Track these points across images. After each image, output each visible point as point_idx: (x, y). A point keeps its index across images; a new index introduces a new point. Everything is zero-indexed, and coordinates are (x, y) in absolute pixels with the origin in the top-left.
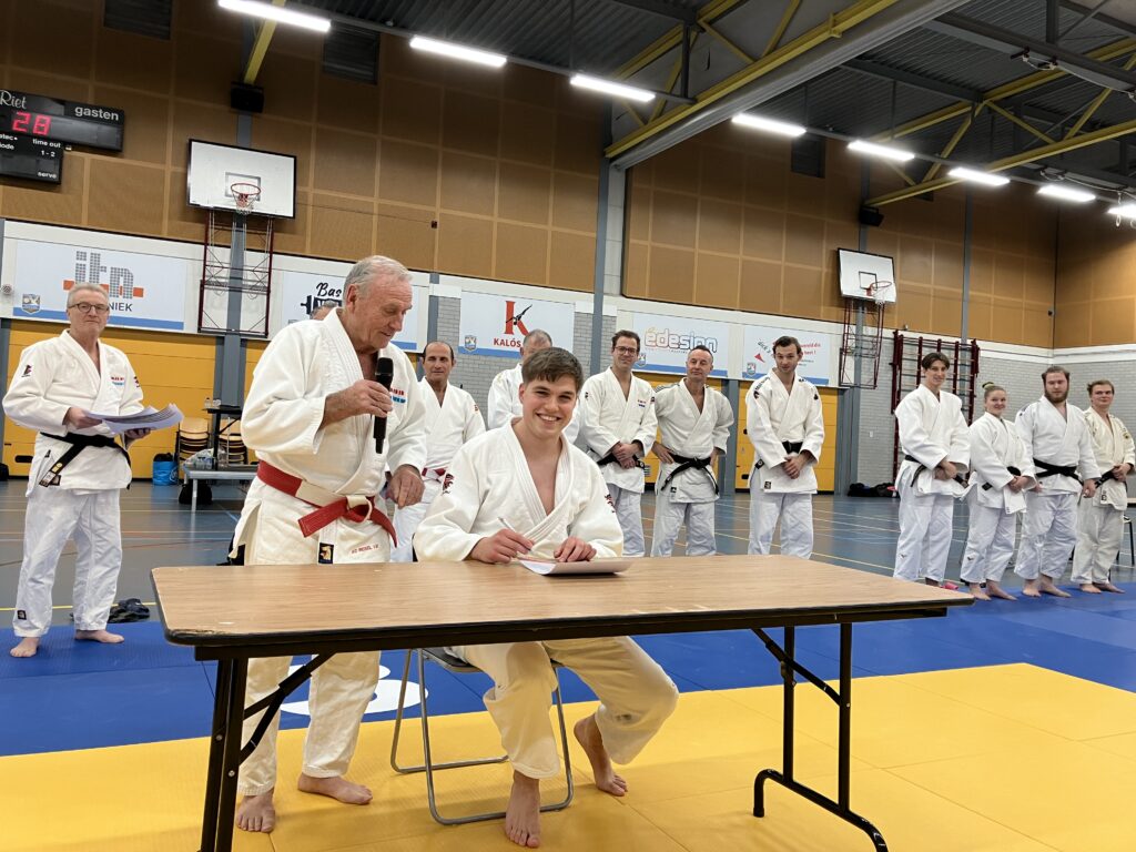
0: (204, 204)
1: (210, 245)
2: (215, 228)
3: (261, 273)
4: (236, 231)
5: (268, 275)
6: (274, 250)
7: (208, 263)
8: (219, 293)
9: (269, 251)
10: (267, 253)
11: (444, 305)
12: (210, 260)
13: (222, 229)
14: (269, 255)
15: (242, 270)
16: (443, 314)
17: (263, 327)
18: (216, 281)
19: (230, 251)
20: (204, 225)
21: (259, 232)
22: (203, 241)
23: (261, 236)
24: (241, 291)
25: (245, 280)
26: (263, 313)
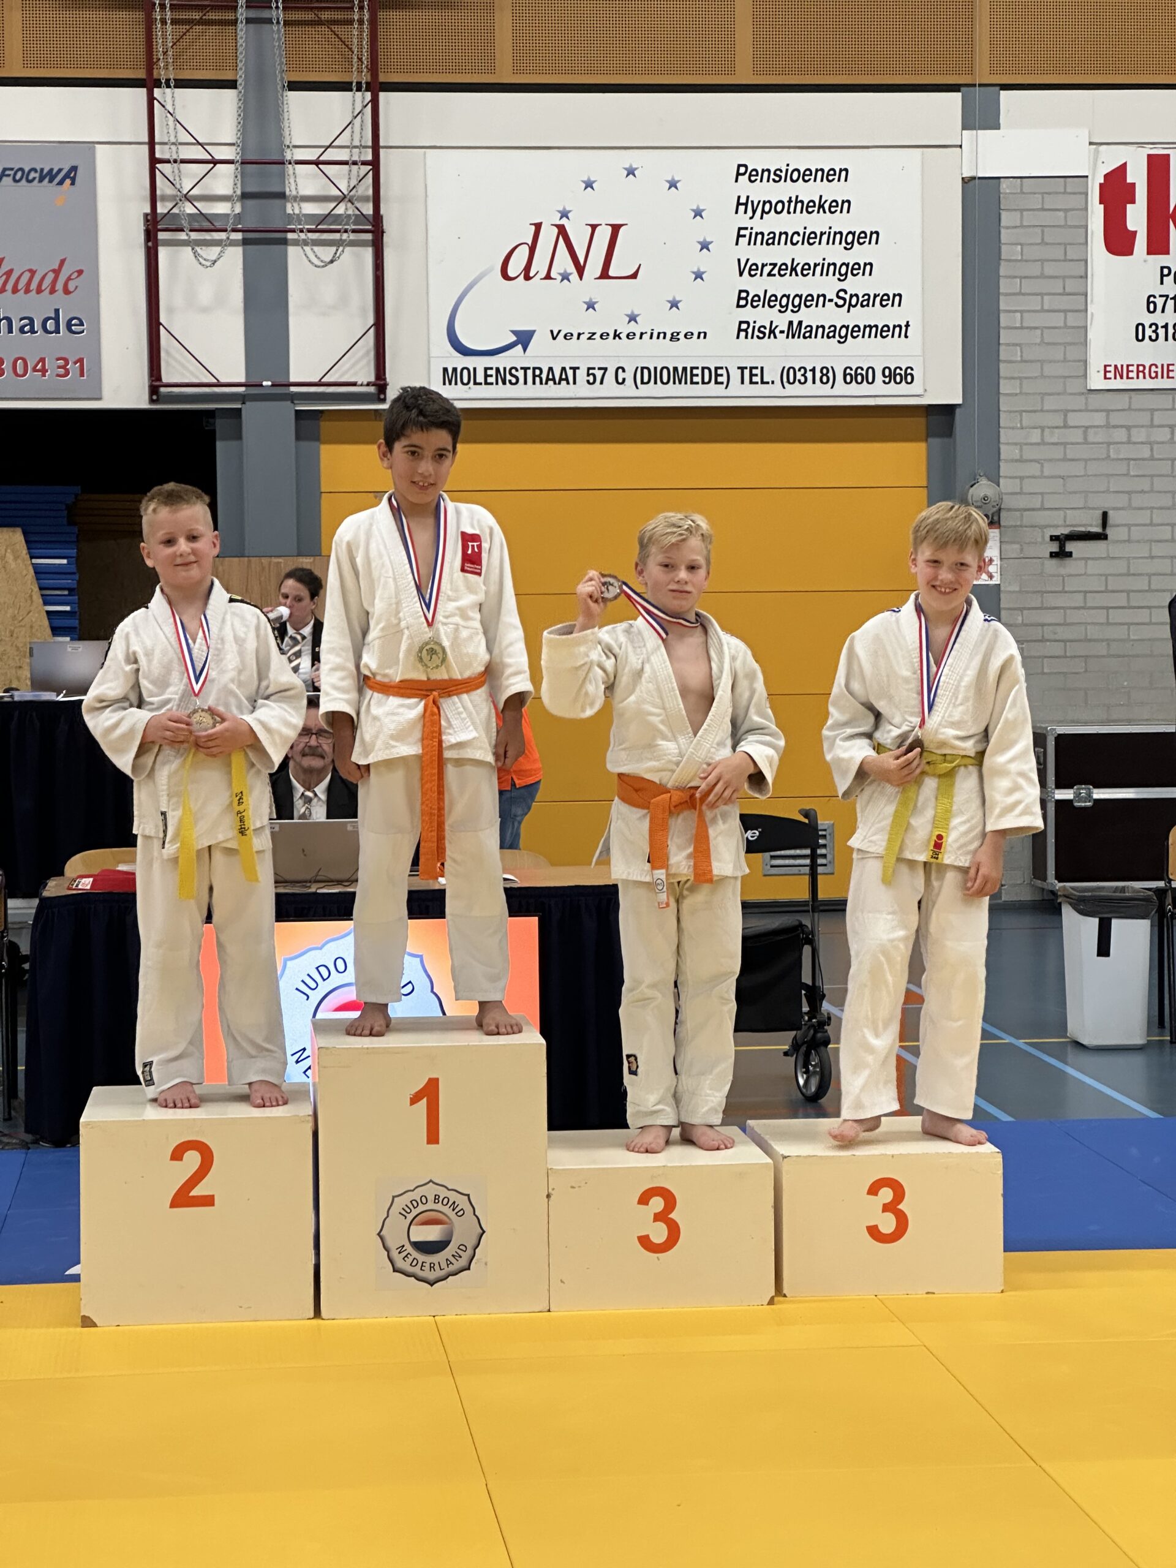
1: (163, 84)
2: (174, 22)
3: (346, 167)
4: (249, 21)
5: (371, 172)
6: (383, 78)
7: (162, 152)
8: (214, 258)
9: (367, 83)
10: (359, 89)
11: (1022, 211)
12: (166, 141)
13: (201, 22)
14: (368, 96)
15: (283, 163)
16: (1021, 245)
17: (368, 363)
18: (196, 211)
19: (236, 100)
20: (140, 15)
21: (325, 15)
22: (141, 74)
23: (335, 28)
24: (285, 242)
25: (295, 198)
26: (364, 310)
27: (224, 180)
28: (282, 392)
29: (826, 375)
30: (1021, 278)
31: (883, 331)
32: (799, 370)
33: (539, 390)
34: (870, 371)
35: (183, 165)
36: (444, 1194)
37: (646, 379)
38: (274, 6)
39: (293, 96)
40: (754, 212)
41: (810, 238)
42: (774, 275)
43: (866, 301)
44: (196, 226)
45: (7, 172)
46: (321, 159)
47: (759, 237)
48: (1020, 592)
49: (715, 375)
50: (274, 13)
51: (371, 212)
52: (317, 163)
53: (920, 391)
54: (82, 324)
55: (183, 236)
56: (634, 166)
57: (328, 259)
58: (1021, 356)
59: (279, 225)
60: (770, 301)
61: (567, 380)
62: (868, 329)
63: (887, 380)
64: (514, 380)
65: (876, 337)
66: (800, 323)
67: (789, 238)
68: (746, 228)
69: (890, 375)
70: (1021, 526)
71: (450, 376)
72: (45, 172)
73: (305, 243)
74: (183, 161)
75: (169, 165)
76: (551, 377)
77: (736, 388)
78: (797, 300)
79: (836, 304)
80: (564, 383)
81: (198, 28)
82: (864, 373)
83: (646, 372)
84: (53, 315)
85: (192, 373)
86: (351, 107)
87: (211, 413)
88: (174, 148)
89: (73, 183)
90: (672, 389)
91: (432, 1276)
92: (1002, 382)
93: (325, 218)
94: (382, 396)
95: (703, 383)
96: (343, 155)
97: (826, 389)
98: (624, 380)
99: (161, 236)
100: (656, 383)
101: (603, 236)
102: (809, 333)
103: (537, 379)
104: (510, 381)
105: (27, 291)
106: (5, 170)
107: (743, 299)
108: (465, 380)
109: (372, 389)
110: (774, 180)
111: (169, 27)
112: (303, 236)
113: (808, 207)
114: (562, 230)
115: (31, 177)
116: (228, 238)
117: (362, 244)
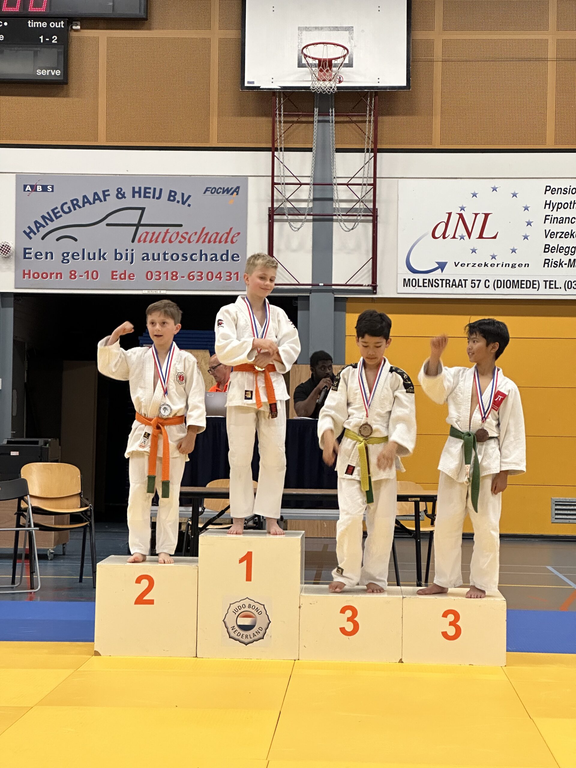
0: (265, 84)
1: (279, 150)
2: (285, 122)
3: (361, 186)
4: (319, 121)
5: (373, 189)
6: (379, 147)
7: (278, 180)
8: (299, 227)
9: (372, 149)
10: (368, 152)
12: (279, 175)
13: (298, 122)
14: (372, 154)
15: (332, 185)
17: (369, 276)
18: (292, 206)
19: (312, 156)
20: (270, 119)
21: (354, 119)
22: (270, 145)
23: (359, 124)
24: (332, 220)
25: (337, 201)
26: (367, 251)
27: (305, 193)
28: (328, 288)
32: (574, 282)
33: (448, 290)
35: (286, 186)
36: (252, 603)
37: (499, 286)
38: (331, 114)
39: (338, 155)
40: (553, 208)
42: (562, 237)
44: (292, 212)
45: (209, 189)
46: (349, 183)
47: (556, 220)
49: (532, 284)
50: (331, 118)
51: (372, 207)
52: (347, 185)
54: (238, 257)
55: (285, 217)
56: (496, 186)
57: (351, 228)
59: (329, 212)
60: (560, 249)
61: (462, 285)
64: (437, 285)
66: (574, 260)
67: (570, 220)
68: (549, 216)
71: (407, 283)
72: (225, 189)
73: (341, 221)
74: (287, 184)
75: (280, 185)
76: (454, 284)
77: (542, 290)
78: (573, 249)
80: (460, 287)
81: (296, 125)
83: (499, 282)
84: (225, 253)
85: (287, 279)
86: (364, 159)
87: (296, 298)
88: (282, 178)
89: (237, 194)
90: (512, 291)
91: (246, 641)
93: (350, 210)
94: (375, 291)
95: (527, 288)
96: (360, 181)
98: (489, 286)
99: (276, 217)
100: (504, 287)
101: (481, 218)
103: (448, 285)
104: (435, 286)
105: (215, 242)
106: (207, 188)
107: (547, 248)
108: (414, 285)
109: (370, 288)
110: (563, 193)
111: (282, 124)
112: (340, 218)
114: (461, 216)
115: (219, 192)
116: (305, 218)
117: (367, 221)
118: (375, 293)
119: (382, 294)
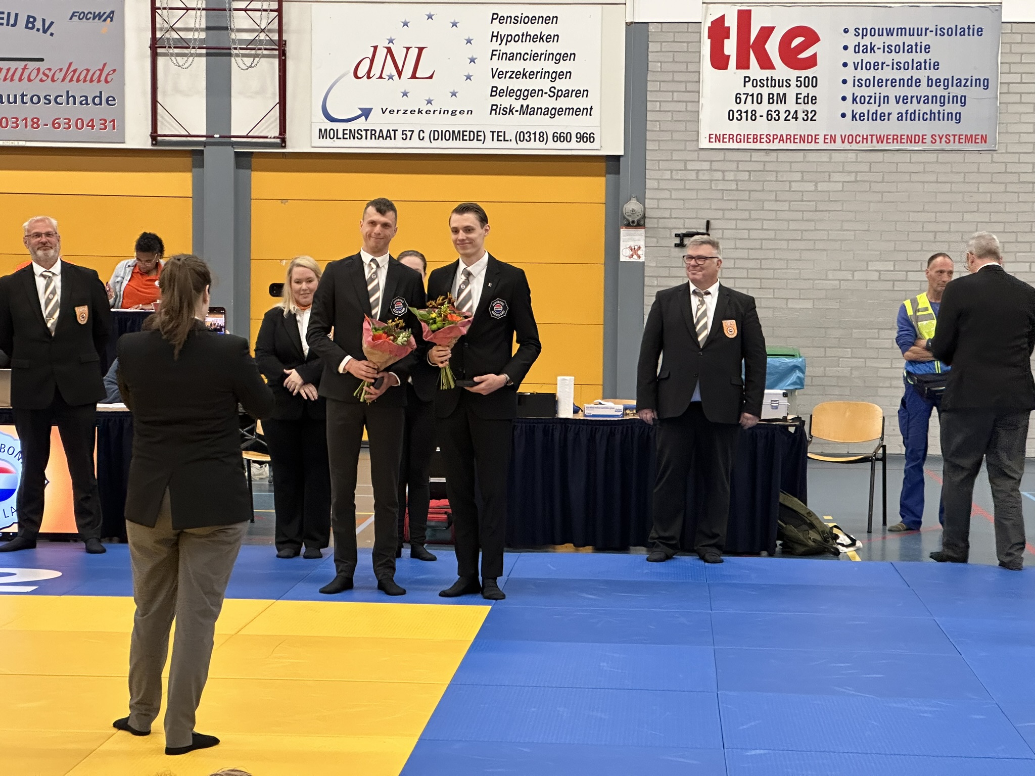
3: (262, 13)
5: (277, 16)
8: (188, 64)
11: (661, 42)
15: (227, 10)
16: (661, 62)
17: (276, 126)
18: (179, 37)
24: (230, 55)
25: (234, 30)
26: (274, 94)
27: (197, 20)
28: (226, 140)
29: (542, 136)
30: (660, 82)
31: (577, 112)
32: (526, 133)
33: (373, 143)
34: (569, 135)
35: (170, 10)
37: (436, 138)
40: (502, 41)
41: (535, 57)
42: (513, 78)
43: (567, 94)
44: (178, 45)
45: (75, 14)
46: (248, 8)
47: (505, 55)
48: (656, 266)
49: (477, 136)
51: (278, 39)
52: (245, 10)
53: (598, 147)
54: (114, 100)
55: (171, 51)
57: (249, 65)
58: (660, 128)
59: (227, 46)
60: (510, 93)
61: (390, 137)
62: (568, 110)
63: (579, 140)
64: (360, 137)
65: (572, 115)
66: (528, 106)
67: (522, 57)
68: (497, 51)
69: (580, 138)
70: (657, 228)
71: (323, 134)
72: (96, 14)
73: (238, 55)
75: (162, 10)
76: (381, 135)
77: (489, 143)
78: (526, 92)
79: (549, 95)
80: (388, 139)
82: (565, 135)
83: (436, 133)
84: (98, 95)
85: (174, 129)
88: (165, 1)
89: (111, 21)
90: (452, 144)
92: (647, 142)
93: (251, 42)
94: (283, 145)
95: (470, 140)
96: (260, 6)
97: (542, 145)
98: (423, 137)
99: (159, 50)
100: (442, 140)
101: (414, 53)
102: (533, 112)
103: (373, 136)
104: (357, 137)
105: (85, 81)
106: (74, 13)
107: (494, 92)
108: (332, 136)
109: (278, 141)
110: (514, 22)
112: (235, 51)
113: (534, 38)
115: (88, 17)
116: (196, 52)
117: (273, 56)
118: (284, 147)
119: (292, 147)
